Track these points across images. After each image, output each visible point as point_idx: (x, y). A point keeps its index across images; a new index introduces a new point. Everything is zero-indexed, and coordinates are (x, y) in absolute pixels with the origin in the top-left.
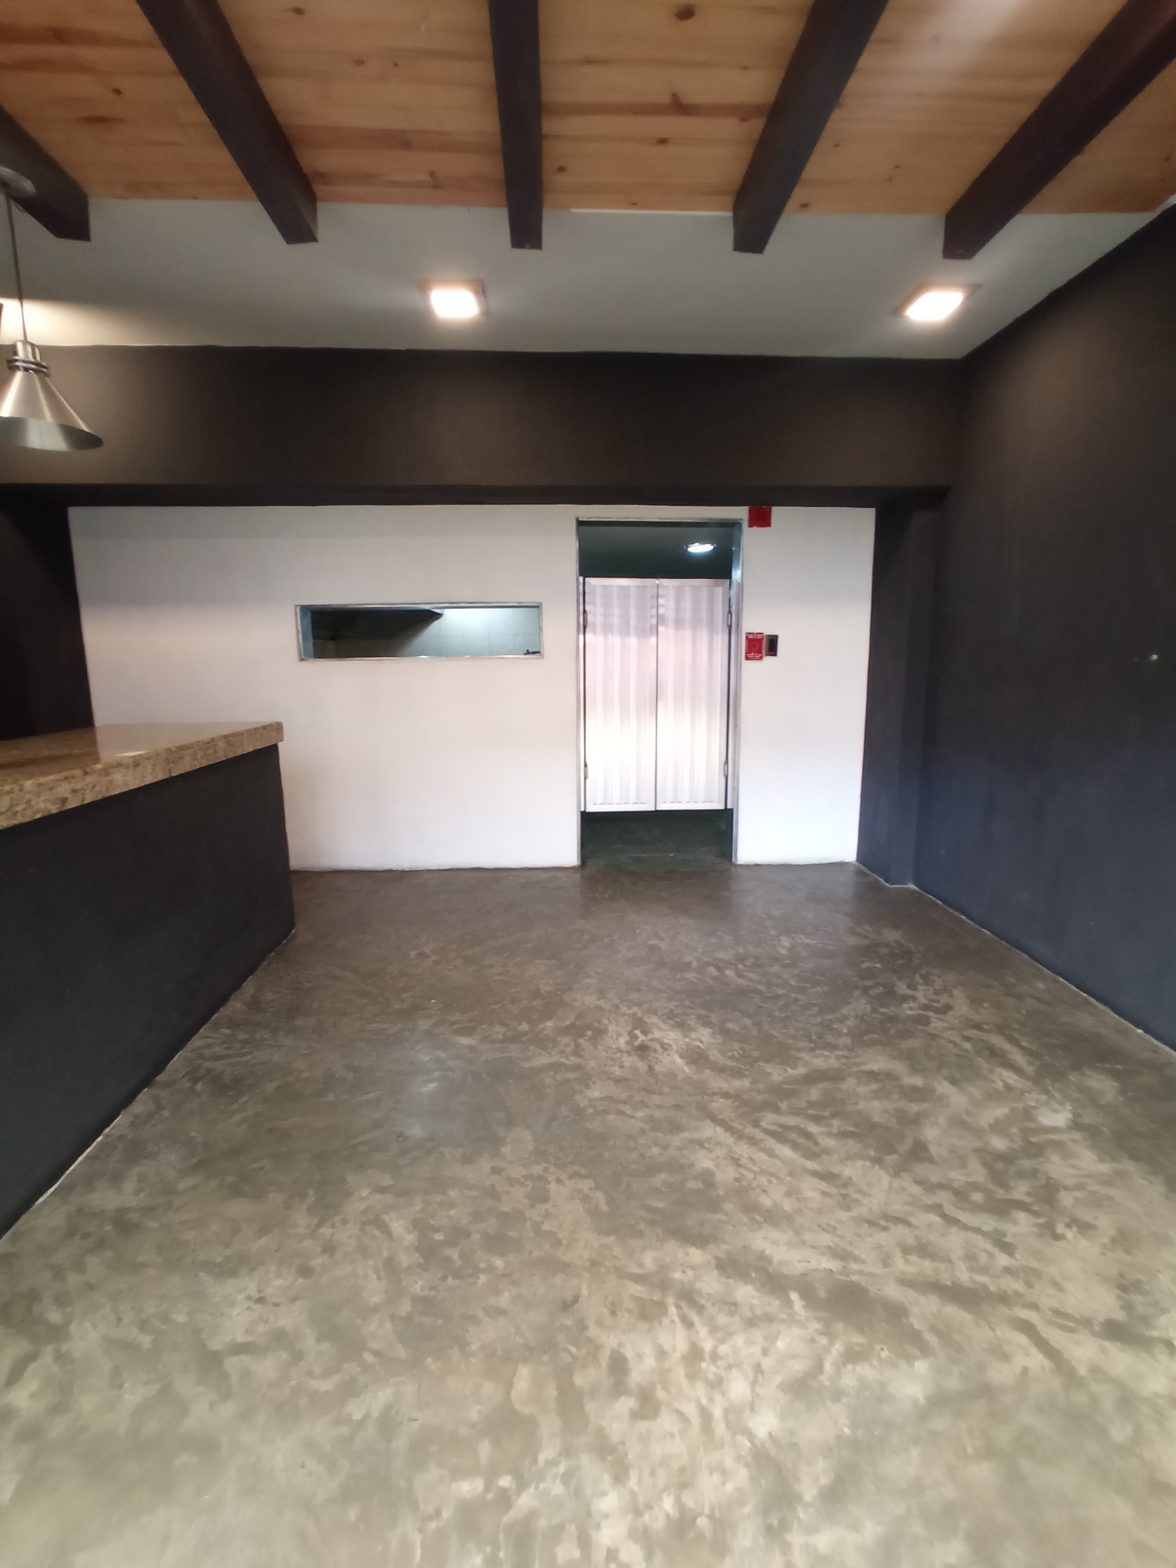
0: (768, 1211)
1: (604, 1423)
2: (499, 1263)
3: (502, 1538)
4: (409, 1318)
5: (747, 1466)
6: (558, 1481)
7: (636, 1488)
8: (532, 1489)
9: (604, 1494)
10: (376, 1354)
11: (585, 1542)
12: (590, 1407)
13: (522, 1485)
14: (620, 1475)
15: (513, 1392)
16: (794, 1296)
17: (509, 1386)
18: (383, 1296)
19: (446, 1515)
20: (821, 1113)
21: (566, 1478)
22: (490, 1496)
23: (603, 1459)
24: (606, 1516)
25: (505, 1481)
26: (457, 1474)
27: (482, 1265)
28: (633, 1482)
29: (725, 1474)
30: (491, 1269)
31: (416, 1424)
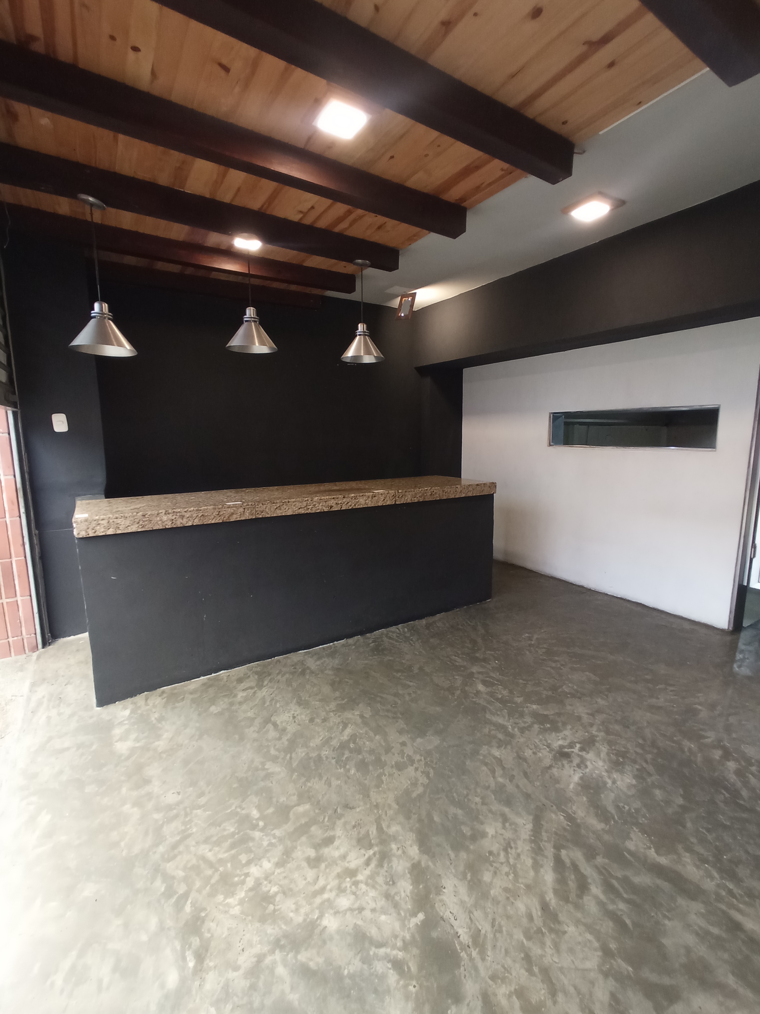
0: (480, 881)
1: (299, 848)
2: (353, 771)
3: (242, 833)
4: (310, 758)
5: (305, 920)
6: (268, 842)
7: (276, 873)
8: (262, 834)
9: (269, 861)
10: (291, 758)
11: (249, 863)
12: (304, 839)
13: (262, 830)
14: (279, 864)
15: (296, 807)
16: (421, 916)
17: (298, 805)
18: (315, 746)
19: (244, 812)
20: (621, 890)
21: (271, 844)
22: (254, 821)
23: (283, 854)
24: (261, 866)
25: (261, 824)
26: (258, 807)
27: (348, 767)
28: (278, 871)
29: (297, 910)
30: (349, 770)
31: (271, 784)
